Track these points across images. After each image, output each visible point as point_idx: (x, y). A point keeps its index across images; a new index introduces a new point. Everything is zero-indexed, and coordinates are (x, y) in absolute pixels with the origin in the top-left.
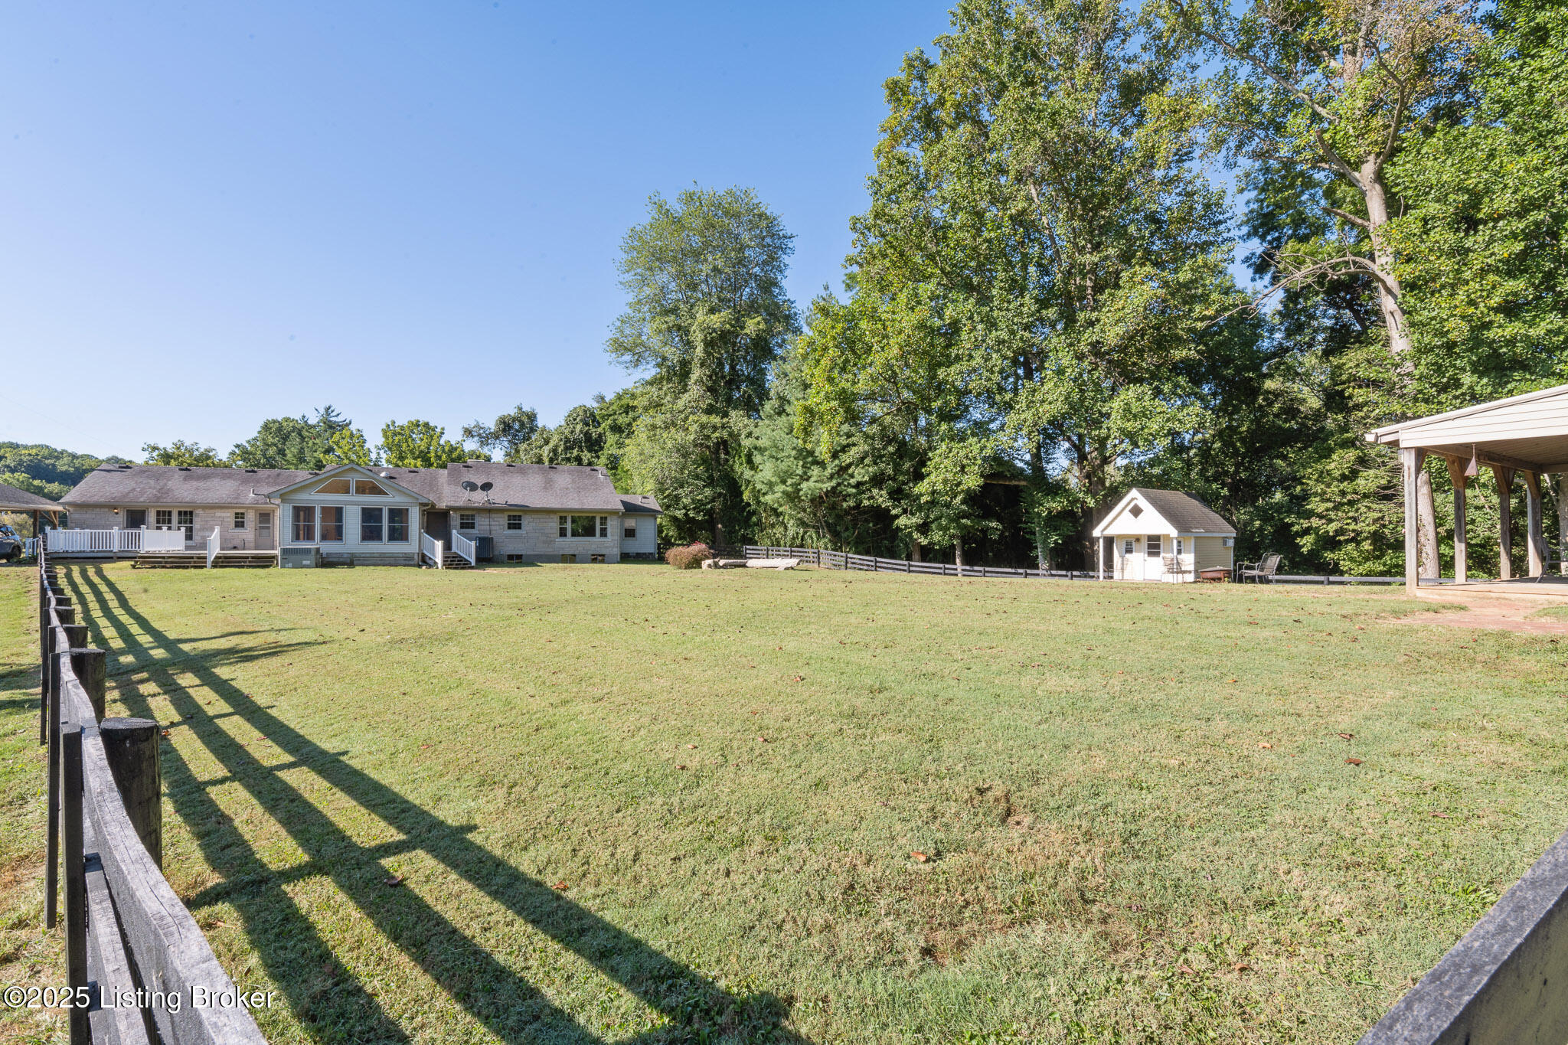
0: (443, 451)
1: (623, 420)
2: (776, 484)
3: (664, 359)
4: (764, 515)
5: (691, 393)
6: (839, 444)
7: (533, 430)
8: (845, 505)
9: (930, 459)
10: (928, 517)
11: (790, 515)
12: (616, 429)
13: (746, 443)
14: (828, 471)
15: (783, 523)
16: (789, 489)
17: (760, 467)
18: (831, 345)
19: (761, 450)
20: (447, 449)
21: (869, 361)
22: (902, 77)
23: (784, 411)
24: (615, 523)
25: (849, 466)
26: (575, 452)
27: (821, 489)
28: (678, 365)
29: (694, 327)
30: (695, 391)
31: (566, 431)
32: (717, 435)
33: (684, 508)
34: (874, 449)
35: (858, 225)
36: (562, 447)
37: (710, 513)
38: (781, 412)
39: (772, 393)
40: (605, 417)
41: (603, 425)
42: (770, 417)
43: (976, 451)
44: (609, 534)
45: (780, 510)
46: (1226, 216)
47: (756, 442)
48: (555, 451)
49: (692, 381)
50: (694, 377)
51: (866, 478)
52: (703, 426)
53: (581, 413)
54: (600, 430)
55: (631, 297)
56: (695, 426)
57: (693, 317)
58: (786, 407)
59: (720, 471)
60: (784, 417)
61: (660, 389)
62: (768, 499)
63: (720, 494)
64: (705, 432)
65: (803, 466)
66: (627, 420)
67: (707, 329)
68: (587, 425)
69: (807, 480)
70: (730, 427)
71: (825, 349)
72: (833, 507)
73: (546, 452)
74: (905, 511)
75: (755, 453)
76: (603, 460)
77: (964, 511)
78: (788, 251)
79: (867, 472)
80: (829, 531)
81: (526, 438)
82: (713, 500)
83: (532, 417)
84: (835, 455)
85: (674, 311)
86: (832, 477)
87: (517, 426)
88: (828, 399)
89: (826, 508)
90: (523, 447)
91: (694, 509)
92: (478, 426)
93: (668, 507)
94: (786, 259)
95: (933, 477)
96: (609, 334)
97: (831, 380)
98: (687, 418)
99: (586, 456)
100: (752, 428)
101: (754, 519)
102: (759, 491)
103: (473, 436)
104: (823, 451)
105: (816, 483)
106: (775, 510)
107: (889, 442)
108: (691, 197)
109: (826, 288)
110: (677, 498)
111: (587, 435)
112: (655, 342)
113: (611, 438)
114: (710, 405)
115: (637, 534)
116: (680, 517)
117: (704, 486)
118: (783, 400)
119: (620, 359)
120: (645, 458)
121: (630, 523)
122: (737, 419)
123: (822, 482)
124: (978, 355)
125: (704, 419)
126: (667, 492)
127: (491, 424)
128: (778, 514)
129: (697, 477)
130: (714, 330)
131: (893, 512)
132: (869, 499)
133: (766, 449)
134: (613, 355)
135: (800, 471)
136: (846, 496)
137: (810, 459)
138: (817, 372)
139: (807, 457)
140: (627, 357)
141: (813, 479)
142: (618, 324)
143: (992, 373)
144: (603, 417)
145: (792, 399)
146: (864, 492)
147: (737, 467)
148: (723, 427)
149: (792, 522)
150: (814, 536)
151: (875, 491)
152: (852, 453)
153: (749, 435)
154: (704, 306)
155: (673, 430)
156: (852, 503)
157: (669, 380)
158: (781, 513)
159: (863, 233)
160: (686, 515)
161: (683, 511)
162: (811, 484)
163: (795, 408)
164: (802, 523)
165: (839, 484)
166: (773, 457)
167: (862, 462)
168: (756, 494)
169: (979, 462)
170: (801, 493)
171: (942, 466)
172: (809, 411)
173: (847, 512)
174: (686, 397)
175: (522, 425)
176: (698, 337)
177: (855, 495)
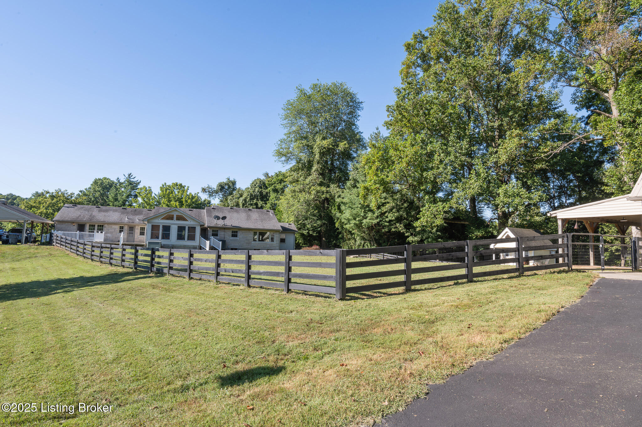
0: (189, 198)
1: (279, 186)
2: (351, 220)
3: (300, 160)
4: (345, 234)
5: (312, 176)
6: (381, 203)
7: (234, 189)
8: (383, 230)
9: (421, 211)
10: (422, 238)
11: (358, 235)
12: (275, 191)
13: (338, 200)
14: (376, 214)
15: (354, 238)
16: (357, 222)
17: (344, 212)
18: (376, 161)
19: (345, 204)
20: (190, 197)
21: (393, 168)
22: (412, 42)
23: (356, 186)
24: (278, 236)
25: (386, 212)
26: (255, 201)
27: (372, 223)
28: (307, 162)
29: (315, 146)
30: (314, 175)
31: (251, 191)
32: (324, 196)
33: (308, 229)
34: (397, 205)
35: (390, 109)
36: (249, 199)
37: (319, 232)
38: (355, 186)
39: (351, 177)
40: (271, 185)
41: (269, 189)
42: (349, 188)
43: (441, 209)
44: (275, 241)
45: (353, 232)
46: (558, 105)
47: (342, 200)
48: (245, 200)
49: (313, 170)
50: (314, 168)
51: (394, 218)
52: (318, 192)
53: (258, 182)
54: (267, 190)
55: (286, 131)
56: (314, 191)
57: (315, 141)
58: (357, 184)
59: (324, 212)
60: (355, 189)
61: (298, 174)
62: (347, 226)
63: (324, 224)
64: (319, 194)
65: (364, 212)
66: (281, 187)
67: (321, 148)
68: (261, 188)
69: (366, 218)
70: (330, 192)
71: (374, 162)
72: (378, 231)
73: (241, 200)
74: (412, 234)
75: (342, 205)
76: (268, 205)
77: (439, 235)
78: (360, 109)
79: (394, 215)
80: (376, 243)
81: (231, 194)
82: (321, 226)
83: (234, 183)
84: (379, 207)
85: (306, 138)
86: (377, 217)
87: (226, 187)
88: (375, 183)
89: (375, 231)
90: (230, 197)
91: (312, 230)
92: (209, 187)
93: (300, 229)
94: (359, 113)
95: (422, 219)
96: (276, 148)
97: (376, 175)
98: (310, 188)
99: (260, 203)
100: (341, 193)
101: (340, 236)
102: (343, 223)
103: (206, 192)
104: (373, 205)
105: (370, 220)
106: (350, 232)
107: (405, 202)
108: (316, 85)
109: (377, 129)
110: (304, 225)
111: (261, 193)
112: (296, 152)
113: (273, 195)
114: (321, 182)
115: (286, 241)
116: (305, 234)
117: (317, 220)
118: (356, 181)
119: (280, 160)
120: (290, 206)
121: (283, 236)
122: (334, 188)
123: (373, 219)
124: (441, 167)
125: (319, 188)
126: (300, 222)
127: (215, 186)
128: (352, 234)
129: (314, 215)
130: (325, 148)
131: (406, 235)
132: (395, 228)
133: (347, 203)
134: (277, 157)
135: (362, 214)
136: (384, 226)
137: (367, 209)
138: (370, 172)
139: (367, 208)
140: (283, 158)
141: (368, 218)
142: (279, 142)
143: (447, 175)
144: (269, 185)
145: (360, 181)
146: (392, 225)
147: (333, 211)
148: (327, 192)
149: (358, 238)
150: (369, 245)
151: (398, 225)
152: (387, 207)
153: (339, 196)
154: (320, 136)
155: (304, 193)
156: (386, 230)
157: (302, 170)
158: (353, 234)
159: (392, 112)
160: (308, 233)
161: (307, 231)
162: (367, 220)
163: (361, 185)
164: (363, 238)
165: (381, 221)
166: (350, 207)
167: (392, 211)
168: (342, 224)
169: (442, 213)
170: (363, 224)
171: (426, 215)
172: (366, 188)
173: (385, 233)
174: (310, 178)
175: (229, 187)
176: (316, 150)
177: (388, 226)
